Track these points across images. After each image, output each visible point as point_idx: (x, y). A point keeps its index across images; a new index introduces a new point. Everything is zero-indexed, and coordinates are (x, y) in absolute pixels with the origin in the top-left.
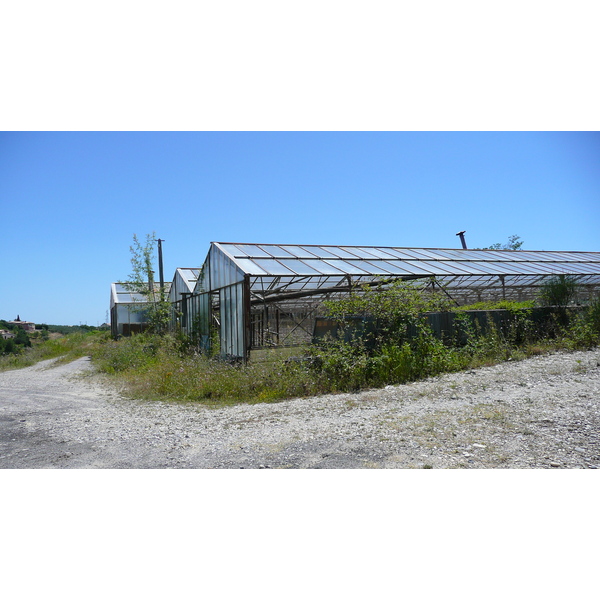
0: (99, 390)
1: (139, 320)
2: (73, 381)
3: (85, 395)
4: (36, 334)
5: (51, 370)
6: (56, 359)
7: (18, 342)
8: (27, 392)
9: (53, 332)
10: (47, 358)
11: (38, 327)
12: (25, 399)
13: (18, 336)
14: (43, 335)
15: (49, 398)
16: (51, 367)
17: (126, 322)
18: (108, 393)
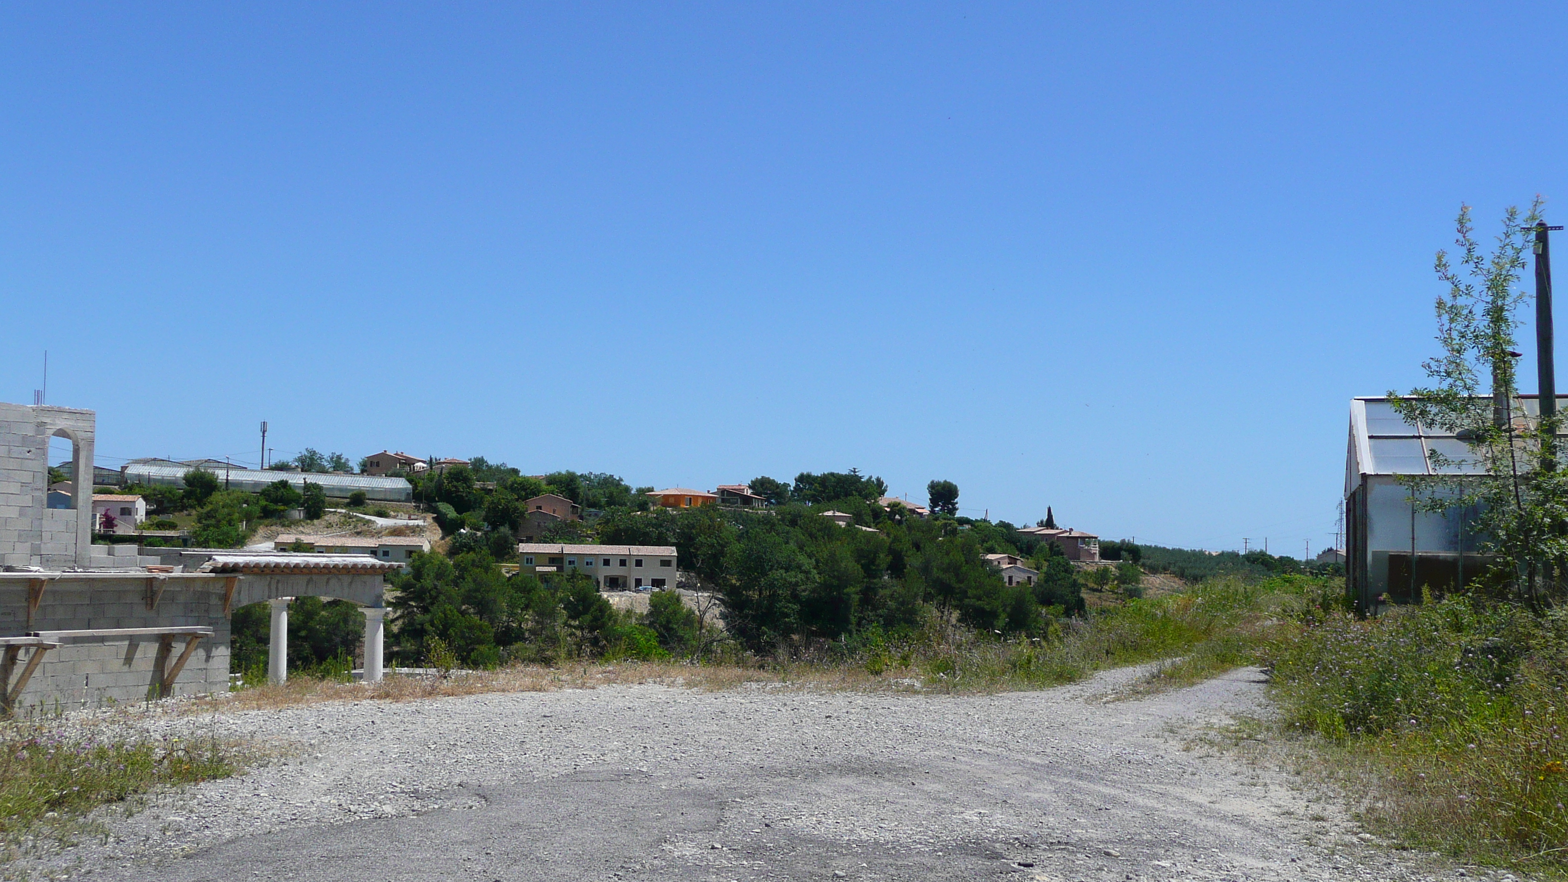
0: (1282, 796)
1: (1452, 543)
2: (1198, 751)
3: (1233, 806)
4: (1102, 576)
5: (1133, 704)
6: (1152, 667)
7: (1047, 600)
8: (1051, 768)
9: (1154, 570)
10: (1127, 662)
11: (1110, 551)
12: (1043, 792)
13: (1049, 577)
14: (1122, 579)
15: (1114, 800)
16: (1136, 692)
17: (1402, 547)
18: (1316, 809)
